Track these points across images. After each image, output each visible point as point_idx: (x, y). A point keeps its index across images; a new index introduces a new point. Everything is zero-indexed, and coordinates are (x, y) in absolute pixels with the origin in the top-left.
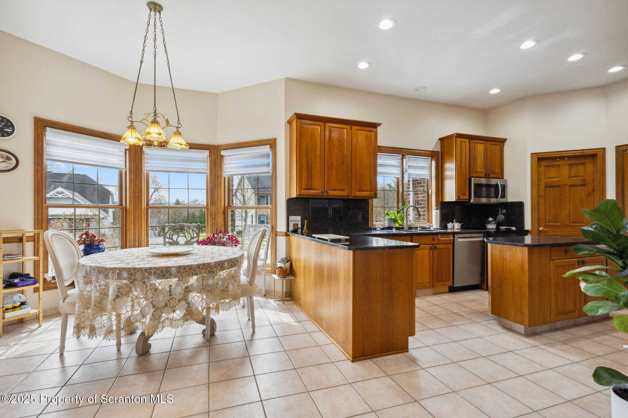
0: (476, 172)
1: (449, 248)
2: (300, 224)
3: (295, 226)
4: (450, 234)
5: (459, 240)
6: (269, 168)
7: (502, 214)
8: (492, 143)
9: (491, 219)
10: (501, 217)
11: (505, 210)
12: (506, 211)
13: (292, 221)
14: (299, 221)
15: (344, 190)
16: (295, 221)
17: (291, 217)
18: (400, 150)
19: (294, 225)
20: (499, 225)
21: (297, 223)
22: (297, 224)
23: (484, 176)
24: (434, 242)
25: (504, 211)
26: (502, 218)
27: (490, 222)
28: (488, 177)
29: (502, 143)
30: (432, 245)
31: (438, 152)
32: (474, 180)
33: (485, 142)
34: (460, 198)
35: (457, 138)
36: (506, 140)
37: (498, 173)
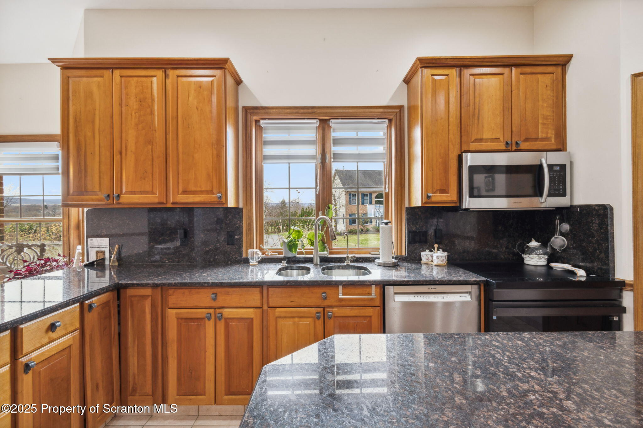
0: (480, 140)
1: (371, 317)
2: (107, 251)
3: (99, 254)
4: (370, 286)
5: (400, 299)
6: (58, 162)
7: (562, 234)
8: (528, 70)
9: (534, 244)
10: (558, 241)
11: (569, 223)
12: (571, 225)
13: (93, 247)
14: (106, 247)
15: (152, 193)
16: (99, 247)
17: (92, 240)
18: (310, 111)
19: (97, 252)
20: (553, 257)
21: (103, 250)
22: (104, 253)
23: (503, 148)
24: (326, 303)
25: (566, 227)
26: (562, 243)
27: (531, 251)
28: (514, 148)
29: (559, 69)
30: (321, 309)
31: (401, 108)
32: (472, 158)
33: (506, 70)
34: (433, 199)
35: (424, 69)
36: (569, 58)
37: (546, 139)
